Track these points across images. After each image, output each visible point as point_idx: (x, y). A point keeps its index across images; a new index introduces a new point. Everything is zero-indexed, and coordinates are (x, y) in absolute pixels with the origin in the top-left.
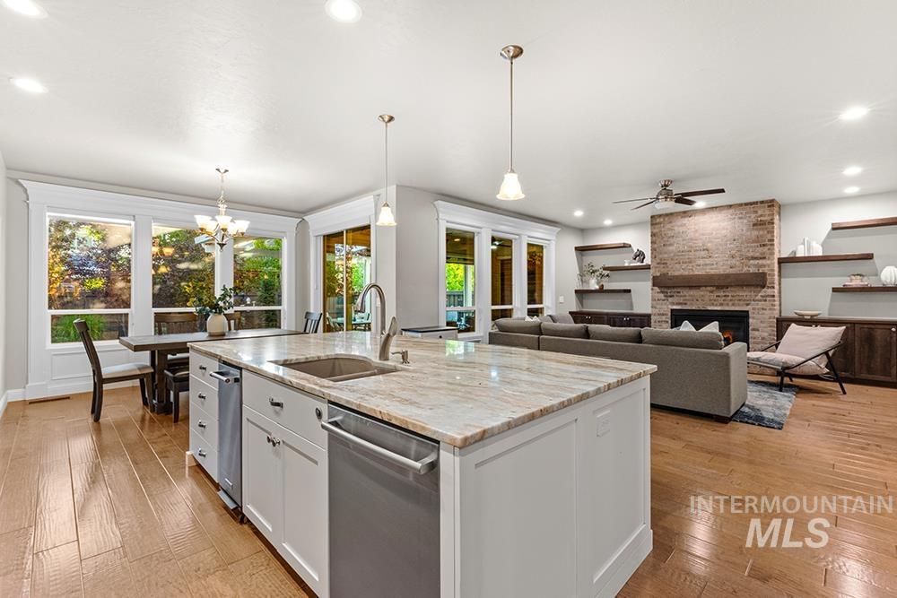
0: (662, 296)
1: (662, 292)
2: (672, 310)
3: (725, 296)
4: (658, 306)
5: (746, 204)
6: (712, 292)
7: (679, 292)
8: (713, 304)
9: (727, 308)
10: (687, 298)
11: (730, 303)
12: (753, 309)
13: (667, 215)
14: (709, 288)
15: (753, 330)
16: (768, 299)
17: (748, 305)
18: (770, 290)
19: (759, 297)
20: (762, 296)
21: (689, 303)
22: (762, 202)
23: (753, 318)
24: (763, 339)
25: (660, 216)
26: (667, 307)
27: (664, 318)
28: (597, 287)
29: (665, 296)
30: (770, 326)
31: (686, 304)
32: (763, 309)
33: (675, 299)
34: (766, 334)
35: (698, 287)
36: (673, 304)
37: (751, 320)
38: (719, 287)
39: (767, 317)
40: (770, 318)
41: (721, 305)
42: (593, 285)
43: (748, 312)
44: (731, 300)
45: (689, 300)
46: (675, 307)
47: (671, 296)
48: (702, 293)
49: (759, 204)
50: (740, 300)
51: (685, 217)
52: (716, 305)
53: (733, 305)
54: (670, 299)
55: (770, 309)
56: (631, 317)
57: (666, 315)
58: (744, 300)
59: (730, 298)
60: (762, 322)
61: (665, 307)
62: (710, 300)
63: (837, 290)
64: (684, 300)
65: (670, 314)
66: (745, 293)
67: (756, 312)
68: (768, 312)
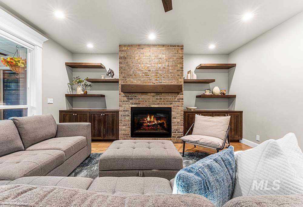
0: (125, 99)
1: (126, 96)
2: (131, 107)
3: (160, 99)
4: (123, 106)
5: (171, 46)
6: (154, 96)
7: (136, 96)
8: (154, 104)
9: (161, 106)
10: (141, 100)
11: (163, 103)
12: (174, 106)
13: (129, 46)
14: (152, 94)
15: (174, 118)
16: (180, 100)
17: (171, 104)
18: (181, 96)
19: (176, 100)
20: (178, 99)
21: (141, 103)
22: (178, 46)
23: (174, 111)
24: (178, 123)
25: (125, 46)
26: (129, 106)
27: (127, 113)
28: (82, 93)
29: (128, 99)
30: (181, 116)
31: (139, 104)
32: (178, 106)
33: (133, 101)
34: (179, 120)
35: (146, 93)
36: (132, 104)
37: (173, 113)
38: (158, 93)
40: (181, 111)
41: (158, 104)
42: (80, 91)
43: (171, 108)
44: (163, 101)
45: (141, 101)
46: (133, 106)
47: (131, 99)
48: (149, 97)
49: (177, 47)
50: (167, 101)
51: (139, 48)
52: (156, 104)
53: (164, 104)
54: (131, 101)
55: (181, 106)
56: (106, 113)
57: (128, 111)
58: (169, 101)
59: (163, 100)
60: (177, 114)
61: (127, 106)
62: (153, 101)
63: (197, 97)
64: (139, 101)
65: (130, 110)
66: (170, 97)
67: (175, 108)
68: (180, 108)
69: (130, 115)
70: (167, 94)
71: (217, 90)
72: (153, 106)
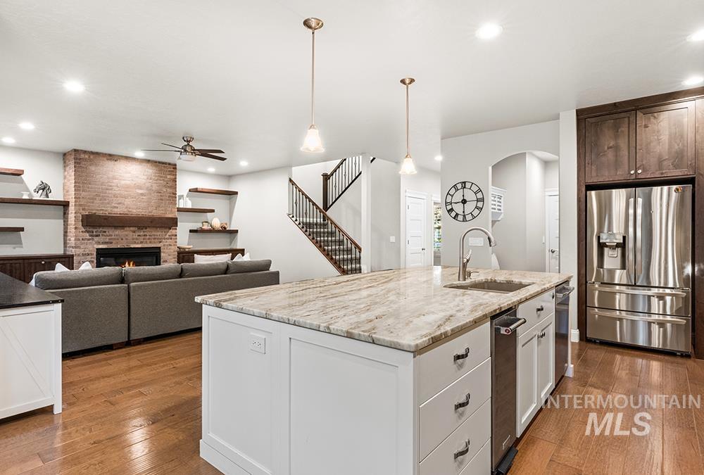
0: (87, 235)
1: (88, 232)
2: (97, 249)
3: (145, 235)
4: (82, 246)
6: (134, 232)
7: (105, 232)
8: (135, 243)
9: (146, 246)
10: (113, 237)
11: (148, 241)
12: (164, 245)
13: (92, 153)
14: (132, 229)
16: (173, 237)
17: (160, 242)
18: (174, 231)
19: (167, 236)
20: (169, 236)
21: (114, 242)
23: (164, 253)
25: (85, 152)
26: (93, 246)
27: (89, 258)
29: (91, 236)
30: (174, 258)
31: (111, 243)
32: (170, 245)
33: (101, 239)
34: (171, 264)
35: (123, 227)
36: (99, 243)
37: (162, 254)
38: (140, 228)
39: (172, 251)
40: (174, 252)
41: (141, 243)
43: (160, 248)
44: (149, 239)
45: (115, 239)
46: (101, 246)
47: (97, 236)
48: (126, 233)
49: (167, 165)
50: (155, 239)
51: (110, 160)
52: (138, 243)
53: (150, 242)
54: (96, 239)
55: (174, 245)
56: (46, 261)
57: (92, 254)
58: (158, 239)
59: (148, 237)
60: (169, 255)
61: (90, 247)
62: (133, 239)
63: (191, 231)
64: (110, 239)
65: (95, 254)
66: (159, 233)
67: (165, 247)
68: (173, 247)
69: (95, 261)
70: (155, 229)
71: (216, 223)
72: (132, 246)
